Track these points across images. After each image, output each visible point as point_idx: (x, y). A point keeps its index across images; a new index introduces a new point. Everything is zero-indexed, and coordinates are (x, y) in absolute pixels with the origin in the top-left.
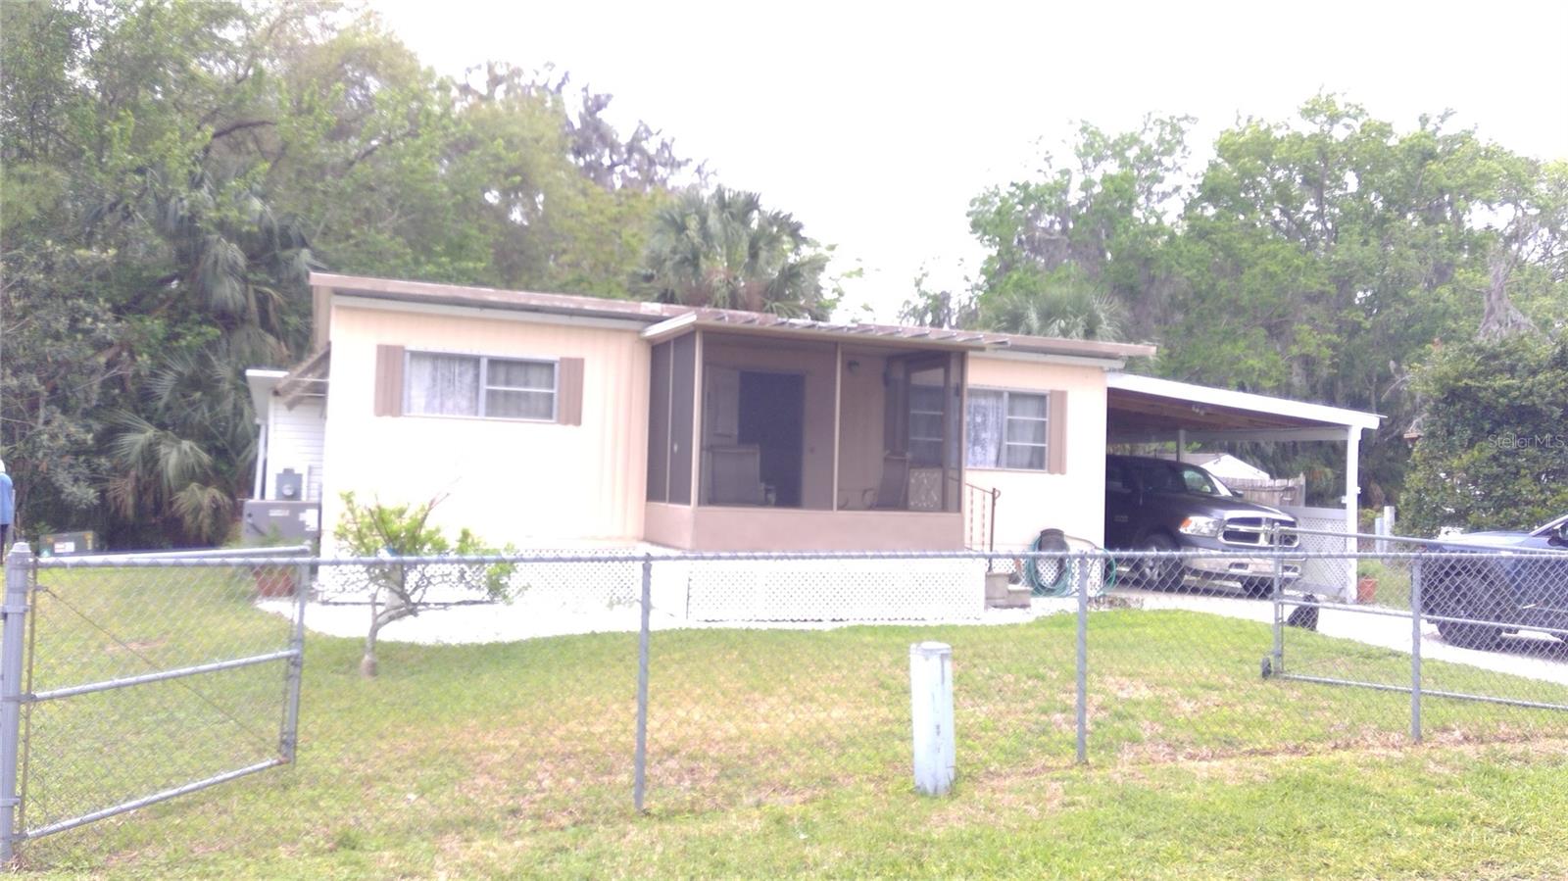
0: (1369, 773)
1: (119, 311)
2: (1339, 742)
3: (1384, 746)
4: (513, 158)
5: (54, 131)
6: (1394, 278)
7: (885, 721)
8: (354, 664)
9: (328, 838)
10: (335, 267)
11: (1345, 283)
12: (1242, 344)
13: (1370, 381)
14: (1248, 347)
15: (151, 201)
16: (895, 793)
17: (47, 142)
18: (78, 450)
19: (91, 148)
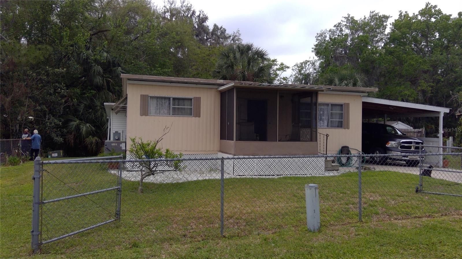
0: (454, 224)
1: (68, 87)
2: (443, 214)
3: (458, 215)
4: (178, 38)
5: (48, 35)
6: (451, 65)
7: (297, 208)
8: (136, 189)
9: (130, 244)
10: (128, 72)
11: (436, 67)
12: (403, 87)
13: (443, 97)
14: (405, 88)
15: (75, 54)
16: (301, 231)
17: (46, 38)
18: (57, 126)
19: (58, 39)
